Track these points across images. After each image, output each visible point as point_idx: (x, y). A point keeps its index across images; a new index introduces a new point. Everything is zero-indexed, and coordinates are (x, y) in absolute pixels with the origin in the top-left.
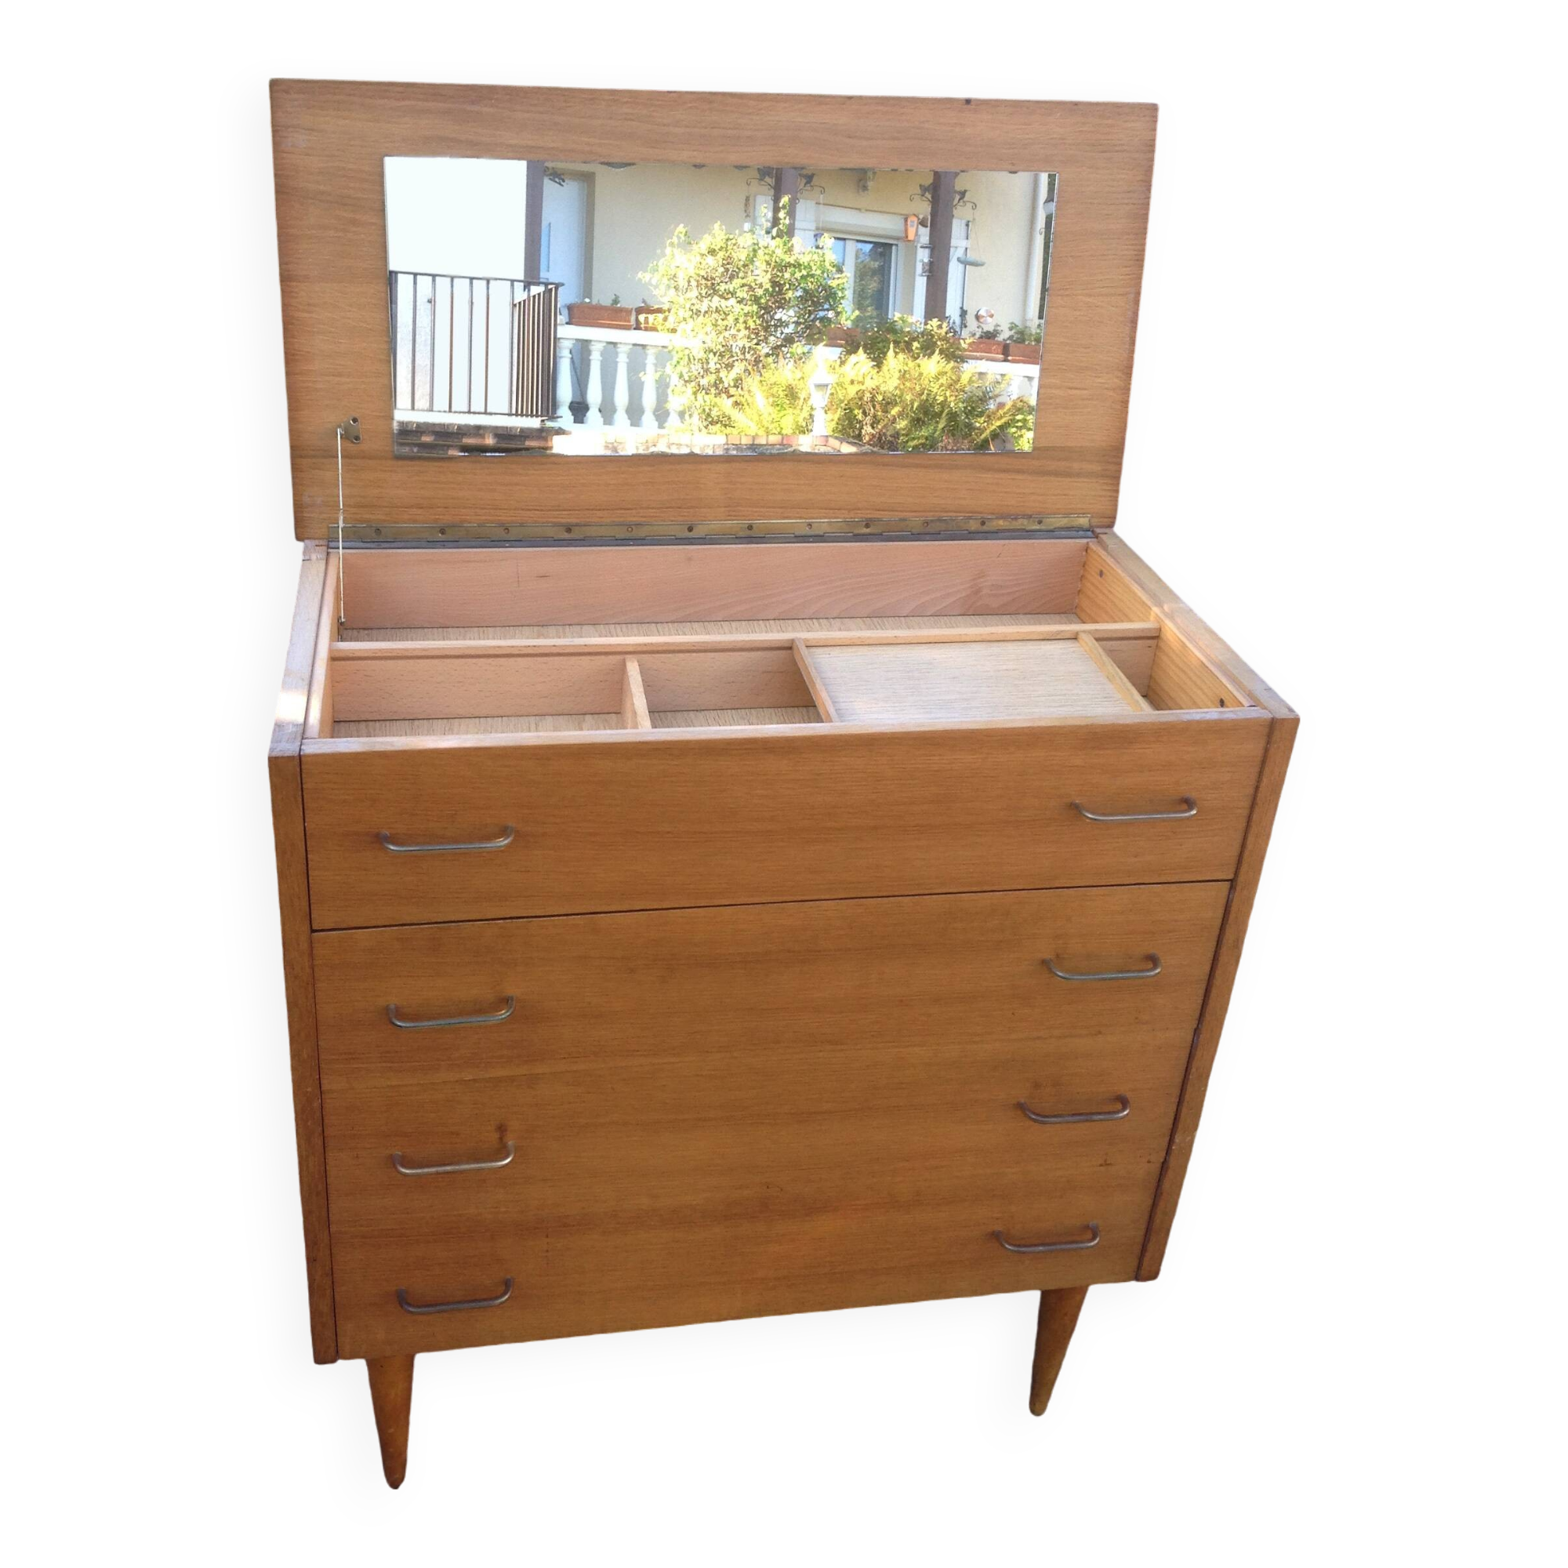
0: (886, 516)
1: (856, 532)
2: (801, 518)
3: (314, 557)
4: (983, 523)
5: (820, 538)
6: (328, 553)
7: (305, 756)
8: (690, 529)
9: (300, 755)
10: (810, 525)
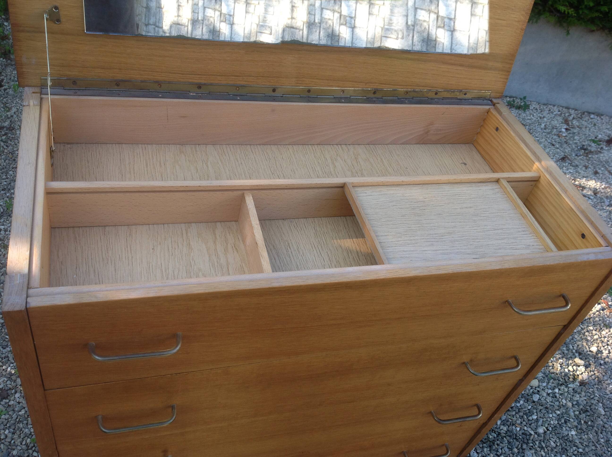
0: (386, 88)
1: (368, 96)
2: (338, 87)
3: (31, 103)
4: (436, 94)
5: (348, 100)
6: (41, 99)
7: (30, 308)
8: (274, 90)
9: (26, 308)
10: (343, 91)
